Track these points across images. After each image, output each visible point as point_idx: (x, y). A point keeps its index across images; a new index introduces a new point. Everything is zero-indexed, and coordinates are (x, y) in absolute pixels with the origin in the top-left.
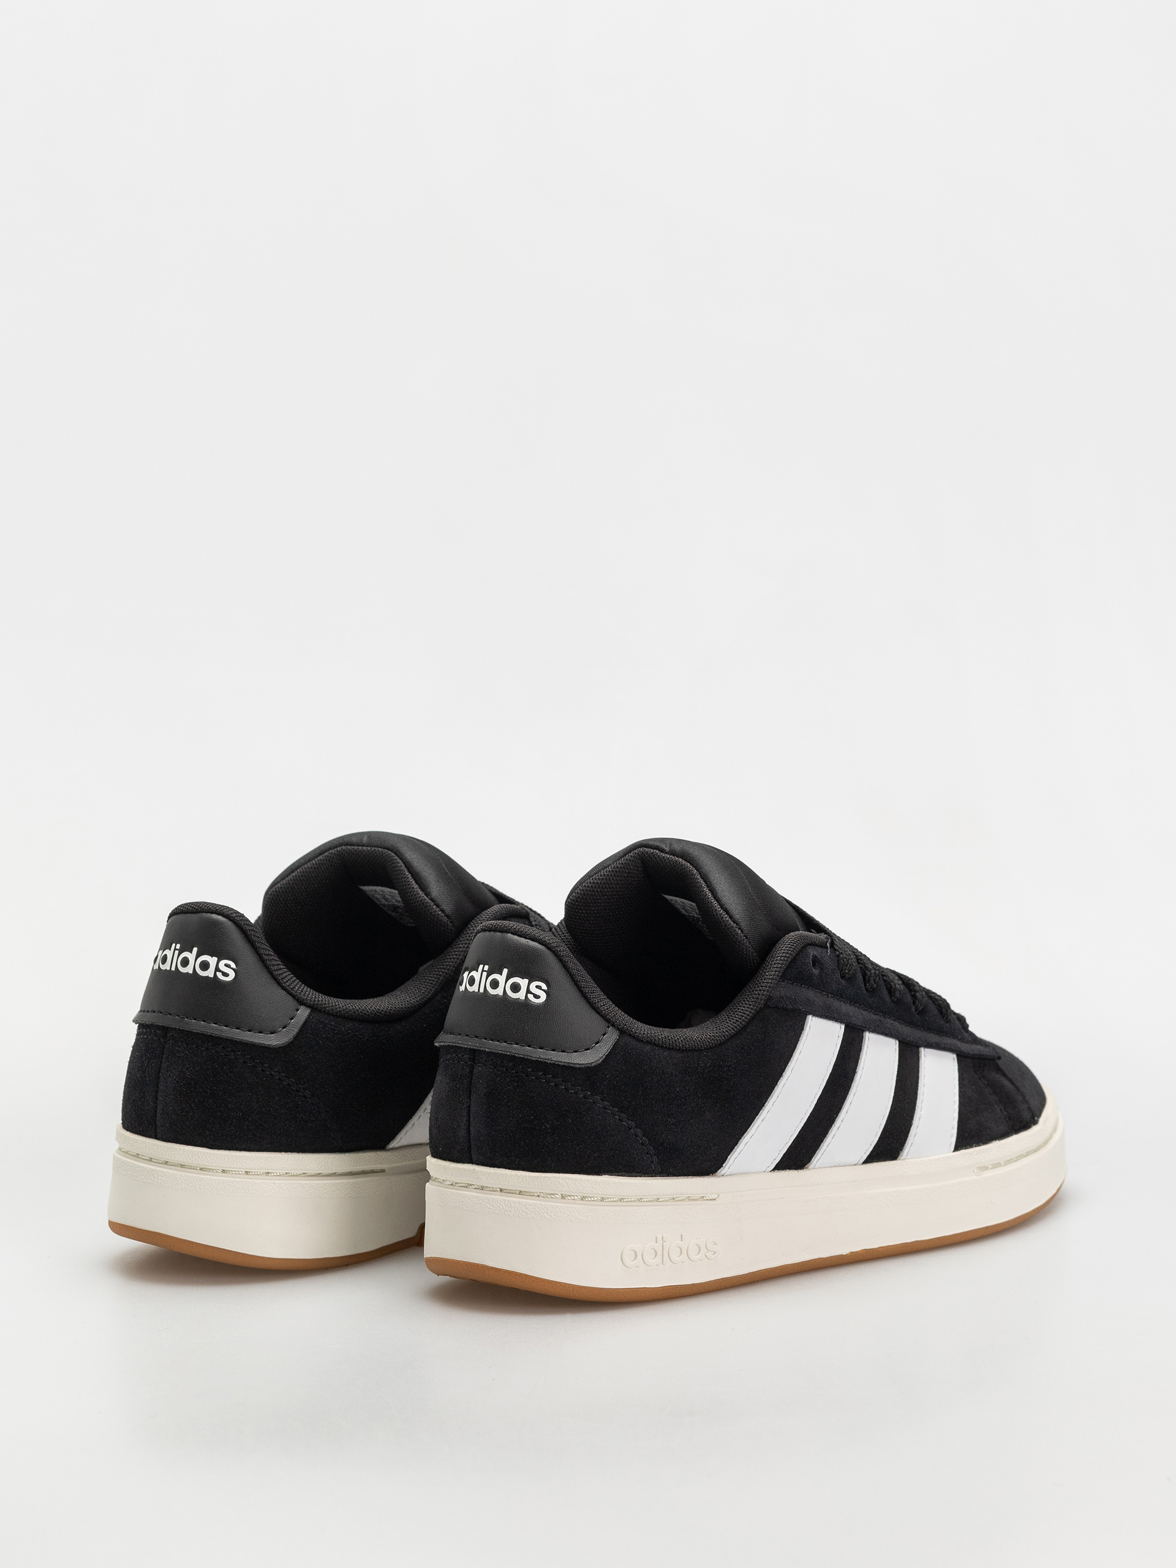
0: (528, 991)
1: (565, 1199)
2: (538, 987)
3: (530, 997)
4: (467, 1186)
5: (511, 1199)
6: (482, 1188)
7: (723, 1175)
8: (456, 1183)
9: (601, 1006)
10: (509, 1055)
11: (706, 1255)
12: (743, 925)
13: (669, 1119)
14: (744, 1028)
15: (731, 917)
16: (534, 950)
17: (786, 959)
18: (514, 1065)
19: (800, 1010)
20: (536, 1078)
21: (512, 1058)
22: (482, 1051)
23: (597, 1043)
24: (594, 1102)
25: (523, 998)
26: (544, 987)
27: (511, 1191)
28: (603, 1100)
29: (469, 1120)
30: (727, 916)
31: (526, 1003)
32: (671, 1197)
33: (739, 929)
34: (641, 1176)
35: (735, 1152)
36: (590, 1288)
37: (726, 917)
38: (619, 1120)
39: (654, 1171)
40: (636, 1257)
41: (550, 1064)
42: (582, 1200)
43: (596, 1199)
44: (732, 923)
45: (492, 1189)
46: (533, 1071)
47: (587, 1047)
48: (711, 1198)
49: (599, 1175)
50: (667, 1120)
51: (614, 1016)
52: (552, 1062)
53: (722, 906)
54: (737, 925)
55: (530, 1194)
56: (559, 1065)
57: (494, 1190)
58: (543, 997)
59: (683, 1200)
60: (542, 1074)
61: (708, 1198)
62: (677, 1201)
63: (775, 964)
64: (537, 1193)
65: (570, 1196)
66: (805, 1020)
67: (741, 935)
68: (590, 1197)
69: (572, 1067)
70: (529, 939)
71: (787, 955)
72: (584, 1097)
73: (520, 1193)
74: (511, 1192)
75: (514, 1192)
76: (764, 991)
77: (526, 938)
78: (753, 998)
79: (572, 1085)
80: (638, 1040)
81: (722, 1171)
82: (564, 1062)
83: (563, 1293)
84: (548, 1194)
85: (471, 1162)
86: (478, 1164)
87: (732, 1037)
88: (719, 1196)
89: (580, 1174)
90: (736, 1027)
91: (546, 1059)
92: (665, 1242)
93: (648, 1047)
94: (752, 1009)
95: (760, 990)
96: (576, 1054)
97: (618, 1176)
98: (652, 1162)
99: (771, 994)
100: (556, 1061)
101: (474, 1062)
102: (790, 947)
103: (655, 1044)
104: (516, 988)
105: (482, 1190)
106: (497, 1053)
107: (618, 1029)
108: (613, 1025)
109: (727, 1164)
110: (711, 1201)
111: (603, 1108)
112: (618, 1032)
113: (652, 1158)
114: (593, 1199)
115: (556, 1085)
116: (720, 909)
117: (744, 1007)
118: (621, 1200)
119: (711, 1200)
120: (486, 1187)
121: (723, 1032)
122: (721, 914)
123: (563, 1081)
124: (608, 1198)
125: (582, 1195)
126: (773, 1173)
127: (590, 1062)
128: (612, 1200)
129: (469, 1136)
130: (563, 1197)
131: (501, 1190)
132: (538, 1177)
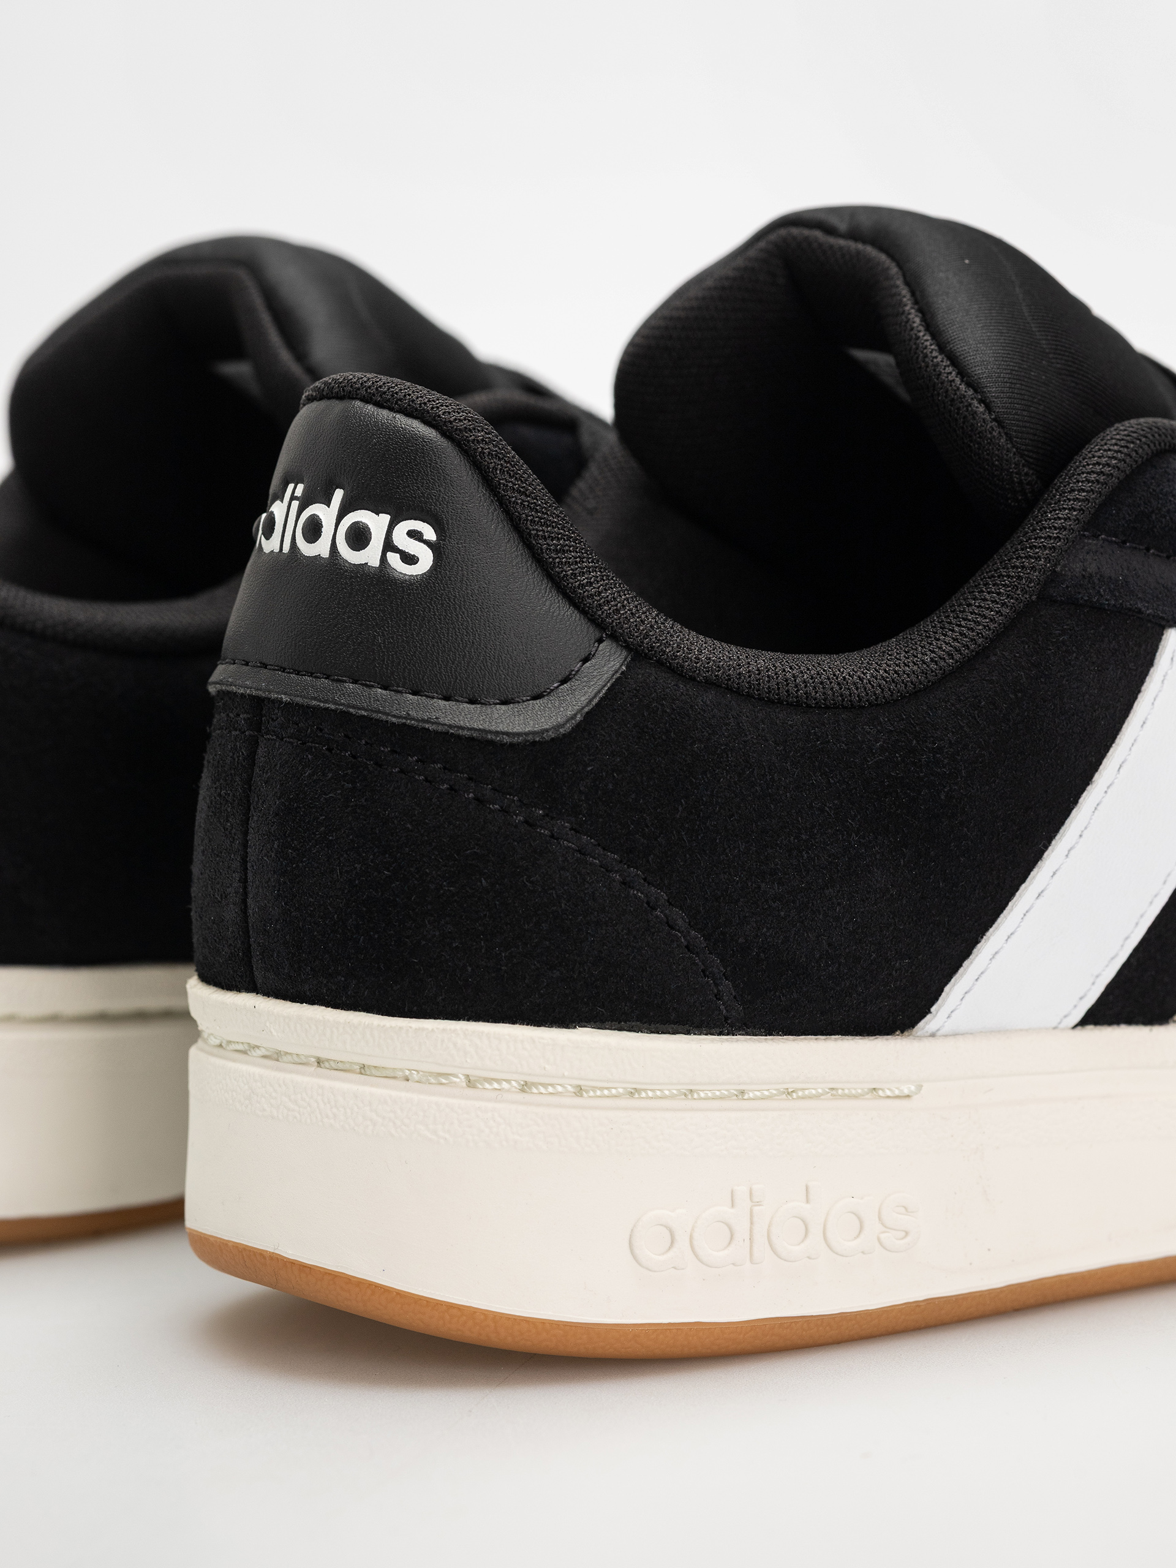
0: (389, 546)
1: (474, 1087)
2: (414, 535)
3: (394, 559)
4: (245, 1051)
5: (338, 1085)
6: (276, 1056)
7: (933, 1035)
8: (229, 1042)
9: (582, 586)
10: (335, 711)
11: (879, 1239)
12: (992, 390)
13: (763, 885)
14: (981, 654)
15: (962, 373)
16: (412, 439)
17: (1102, 478)
18: (346, 736)
19: (1140, 611)
20: (402, 771)
21: (343, 718)
22: (274, 701)
23: (564, 681)
24: (552, 836)
25: (375, 562)
26: (430, 534)
27: (340, 1066)
28: (577, 831)
29: (244, 881)
30: (951, 369)
31: (382, 575)
32: (782, 1087)
33: (981, 401)
34: (688, 1033)
35: (962, 976)
36: (543, 1322)
37: (950, 373)
38: (624, 883)
39: (726, 1019)
40: (672, 1242)
41: (436, 732)
42: (523, 1091)
43: (560, 1089)
44: (963, 387)
45: (296, 1059)
46: (393, 751)
47: (536, 691)
48: (897, 1092)
49: (567, 1027)
50: (759, 887)
51: (618, 611)
52: (440, 728)
53: (942, 347)
54: (976, 391)
55: (388, 1075)
56: (459, 737)
57: (301, 1062)
58: (426, 559)
59: (817, 1097)
60: (417, 761)
61: (889, 1093)
62: (799, 1098)
63: (1073, 490)
64: (402, 1070)
65: (490, 1080)
66: (1160, 639)
67: (987, 416)
68: (545, 1085)
69: (491, 742)
70: (400, 411)
71: (1107, 470)
72: (526, 822)
73: (363, 1069)
74: (341, 1068)
75: (347, 1066)
76: (1038, 558)
77: (391, 409)
78: (1009, 576)
79: (494, 789)
80: (681, 675)
81: (928, 1024)
82: (469, 729)
83: (470, 1333)
84: (431, 1074)
85: (252, 987)
86: (267, 993)
87: (947, 676)
88: (919, 1087)
89: (514, 1023)
90: (958, 650)
91: (423, 721)
92: (759, 1203)
93: (710, 696)
94: (1003, 604)
95: (1028, 557)
96: (503, 707)
97: (620, 1030)
98: (718, 996)
99: (1058, 569)
100: (450, 726)
101: (259, 730)
102: (1117, 452)
103: (729, 689)
104: (359, 537)
105: (278, 1060)
106: (308, 707)
107: (627, 647)
108: (614, 637)
109: (940, 1007)
110: (897, 1102)
111: (579, 851)
112: (624, 653)
113: (716, 985)
114: (550, 1089)
115: (451, 788)
116: (935, 354)
117: (985, 600)
118: (632, 1093)
119: (898, 1097)
120: (286, 1053)
121: (924, 662)
122: (937, 365)
123: (470, 779)
124: (594, 1089)
125: (522, 1078)
126: (1079, 1030)
127: (537, 728)
128: (606, 1092)
129: (247, 922)
130: (470, 1083)
131: (319, 1062)
132: (401, 1028)
